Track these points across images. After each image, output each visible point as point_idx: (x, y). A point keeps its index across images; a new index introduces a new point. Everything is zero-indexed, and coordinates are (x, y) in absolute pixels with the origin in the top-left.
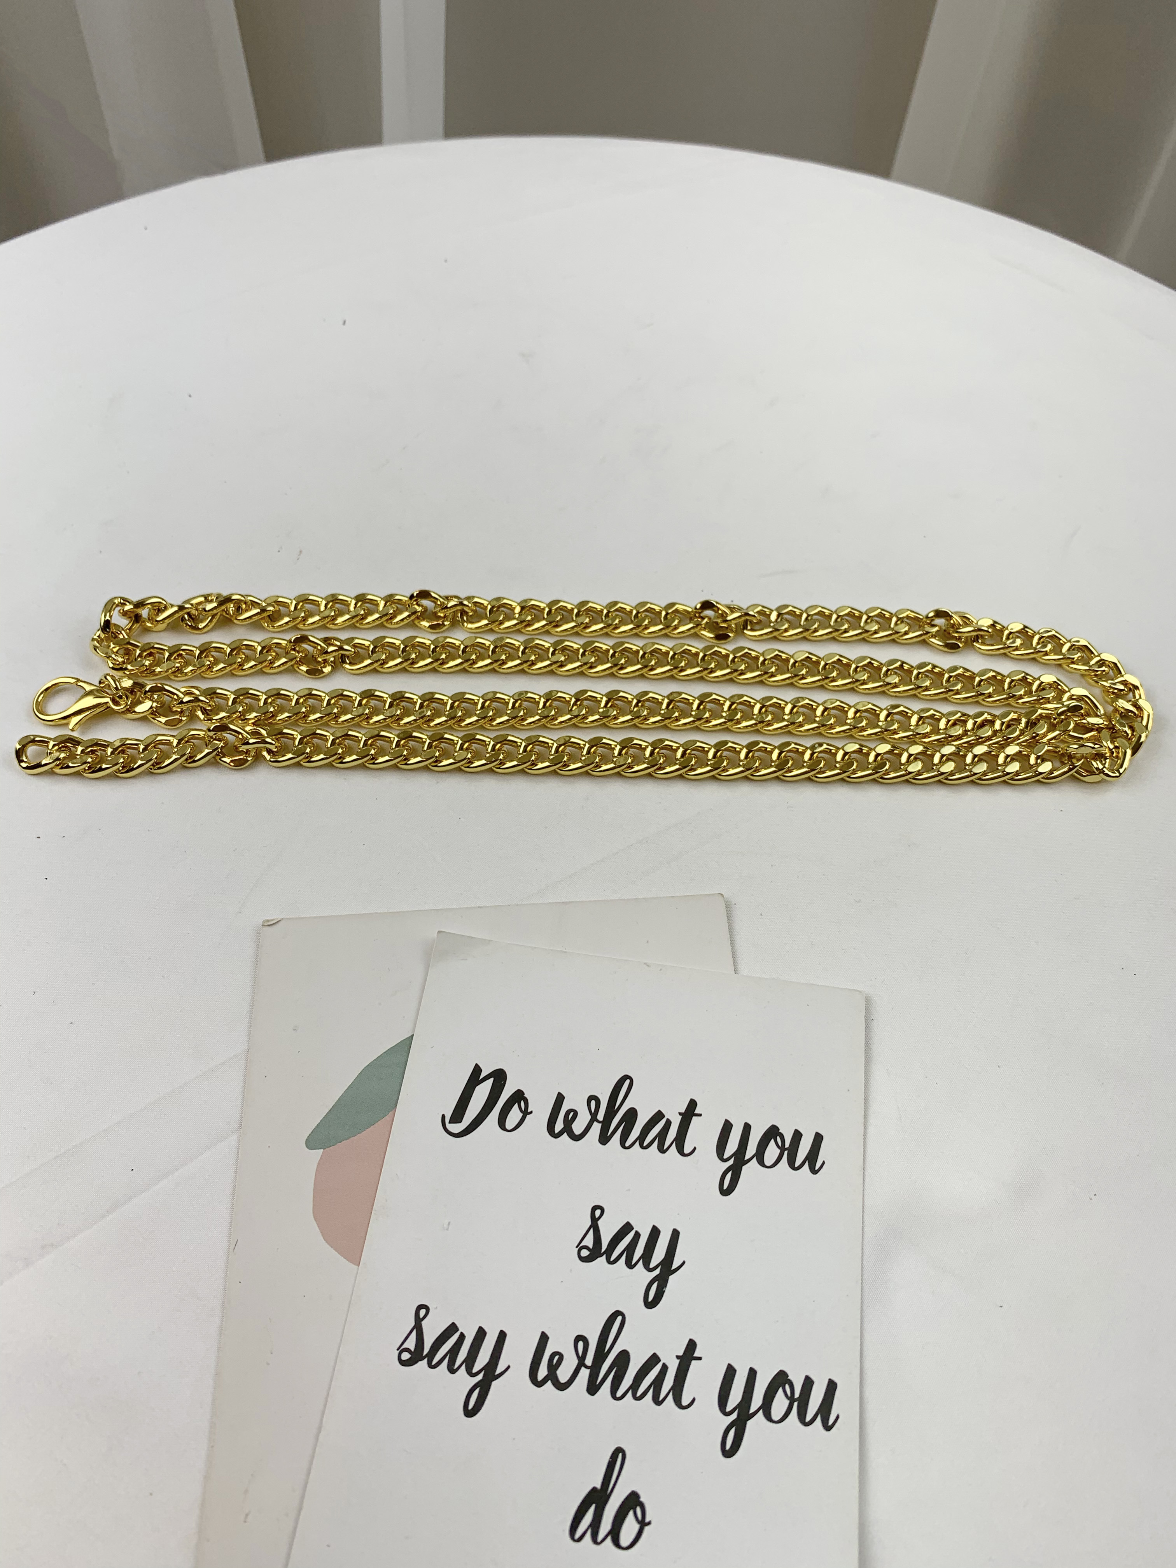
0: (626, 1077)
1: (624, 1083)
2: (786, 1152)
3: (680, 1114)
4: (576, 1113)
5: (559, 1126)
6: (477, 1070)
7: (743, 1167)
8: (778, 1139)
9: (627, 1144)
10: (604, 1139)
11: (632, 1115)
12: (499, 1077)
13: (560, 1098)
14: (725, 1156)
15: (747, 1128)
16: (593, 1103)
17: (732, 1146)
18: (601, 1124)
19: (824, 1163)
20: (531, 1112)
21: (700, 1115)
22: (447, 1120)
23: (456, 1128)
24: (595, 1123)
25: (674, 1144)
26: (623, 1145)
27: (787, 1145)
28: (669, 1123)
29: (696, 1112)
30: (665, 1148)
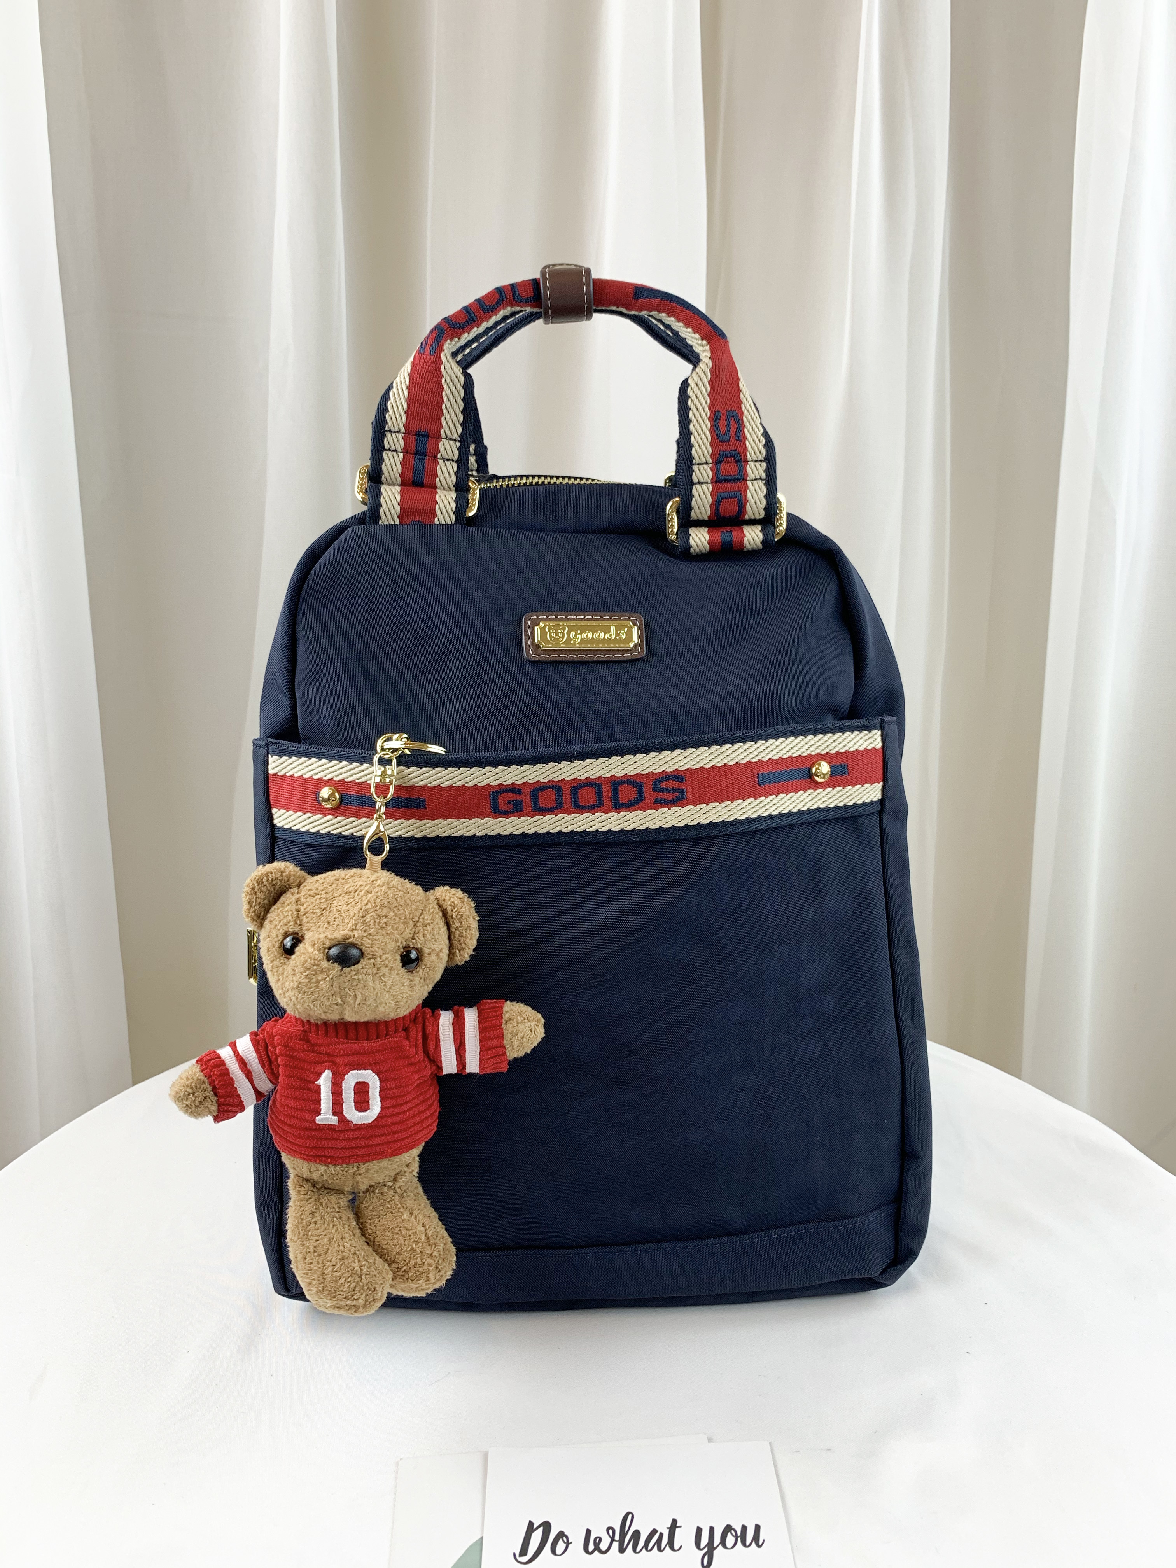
0: (628, 1514)
1: (628, 1517)
2: (739, 1539)
3: (668, 1528)
4: (601, 1539)
5: (591, 1547)
6: (531, 1524)
7: (715, 1552)
8: (733, 1532)
9: (638, 1550)
10: (622, 1550)
11: (637, 1534)
12: (547, 1526)
13: (589, 1532)
14: (702, 1547)
15: (712, 1529)
16: (611, 1532)
17: (704, 1540)
18: (618, 1543)
19: (764, 1541)
20: (571, 1543)
21: (680, 1527)
22: (517, 1555)
23: (524, 1559)
24: (614, 1542)
25: (668, 1546)
26: (634, 1550)
27: (739, 1534)
28: (661, 1535)
29: (678, 1525)
30: (662, 1548)
